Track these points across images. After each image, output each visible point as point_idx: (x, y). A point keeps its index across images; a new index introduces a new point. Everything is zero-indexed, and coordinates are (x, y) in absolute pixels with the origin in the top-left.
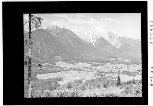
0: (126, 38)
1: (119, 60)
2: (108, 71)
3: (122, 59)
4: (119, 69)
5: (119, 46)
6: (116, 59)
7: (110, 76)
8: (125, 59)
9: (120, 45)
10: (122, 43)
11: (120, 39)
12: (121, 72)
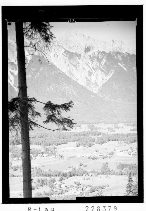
0: (118, 53)
1: (102, 131)
2: (70, 170)
3: (111, 126)
4: (105, 161)
5: (100, 85)
6: (92, 128)
7: (79, 184)
8: (120, 125)
9: (100, 79)
10: (107, 74)
11: (99, 60)
12: (112, 167)
